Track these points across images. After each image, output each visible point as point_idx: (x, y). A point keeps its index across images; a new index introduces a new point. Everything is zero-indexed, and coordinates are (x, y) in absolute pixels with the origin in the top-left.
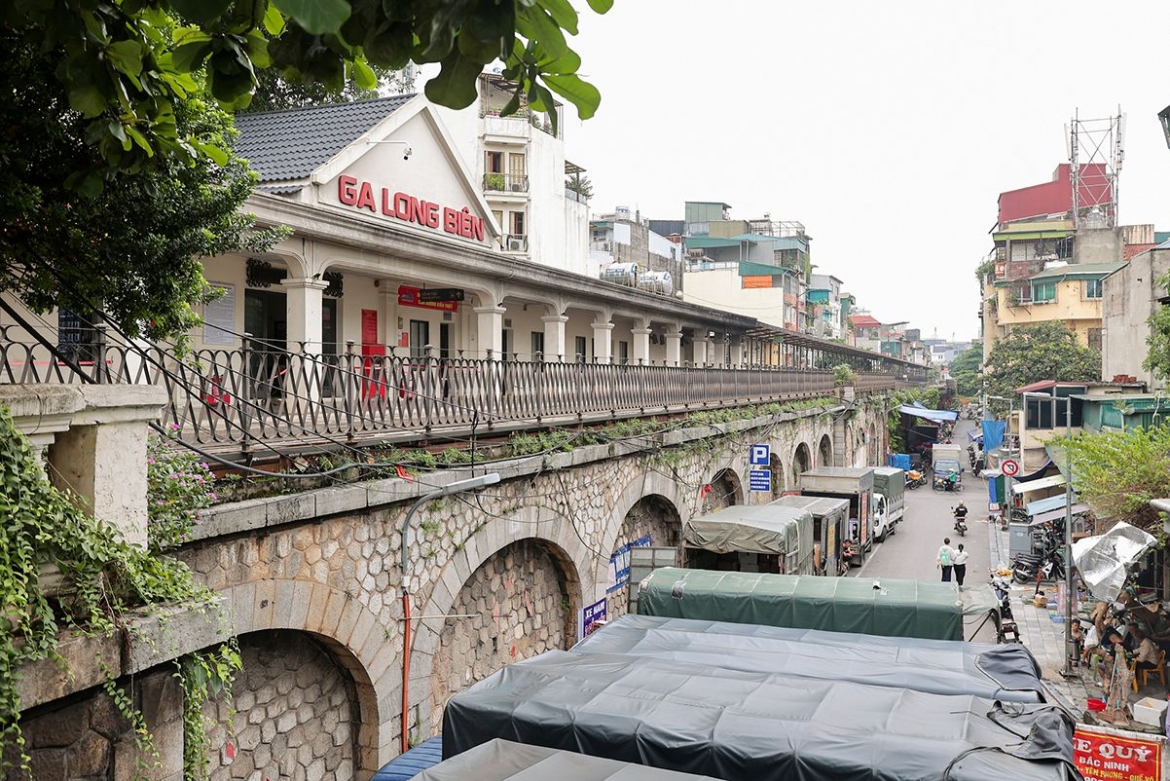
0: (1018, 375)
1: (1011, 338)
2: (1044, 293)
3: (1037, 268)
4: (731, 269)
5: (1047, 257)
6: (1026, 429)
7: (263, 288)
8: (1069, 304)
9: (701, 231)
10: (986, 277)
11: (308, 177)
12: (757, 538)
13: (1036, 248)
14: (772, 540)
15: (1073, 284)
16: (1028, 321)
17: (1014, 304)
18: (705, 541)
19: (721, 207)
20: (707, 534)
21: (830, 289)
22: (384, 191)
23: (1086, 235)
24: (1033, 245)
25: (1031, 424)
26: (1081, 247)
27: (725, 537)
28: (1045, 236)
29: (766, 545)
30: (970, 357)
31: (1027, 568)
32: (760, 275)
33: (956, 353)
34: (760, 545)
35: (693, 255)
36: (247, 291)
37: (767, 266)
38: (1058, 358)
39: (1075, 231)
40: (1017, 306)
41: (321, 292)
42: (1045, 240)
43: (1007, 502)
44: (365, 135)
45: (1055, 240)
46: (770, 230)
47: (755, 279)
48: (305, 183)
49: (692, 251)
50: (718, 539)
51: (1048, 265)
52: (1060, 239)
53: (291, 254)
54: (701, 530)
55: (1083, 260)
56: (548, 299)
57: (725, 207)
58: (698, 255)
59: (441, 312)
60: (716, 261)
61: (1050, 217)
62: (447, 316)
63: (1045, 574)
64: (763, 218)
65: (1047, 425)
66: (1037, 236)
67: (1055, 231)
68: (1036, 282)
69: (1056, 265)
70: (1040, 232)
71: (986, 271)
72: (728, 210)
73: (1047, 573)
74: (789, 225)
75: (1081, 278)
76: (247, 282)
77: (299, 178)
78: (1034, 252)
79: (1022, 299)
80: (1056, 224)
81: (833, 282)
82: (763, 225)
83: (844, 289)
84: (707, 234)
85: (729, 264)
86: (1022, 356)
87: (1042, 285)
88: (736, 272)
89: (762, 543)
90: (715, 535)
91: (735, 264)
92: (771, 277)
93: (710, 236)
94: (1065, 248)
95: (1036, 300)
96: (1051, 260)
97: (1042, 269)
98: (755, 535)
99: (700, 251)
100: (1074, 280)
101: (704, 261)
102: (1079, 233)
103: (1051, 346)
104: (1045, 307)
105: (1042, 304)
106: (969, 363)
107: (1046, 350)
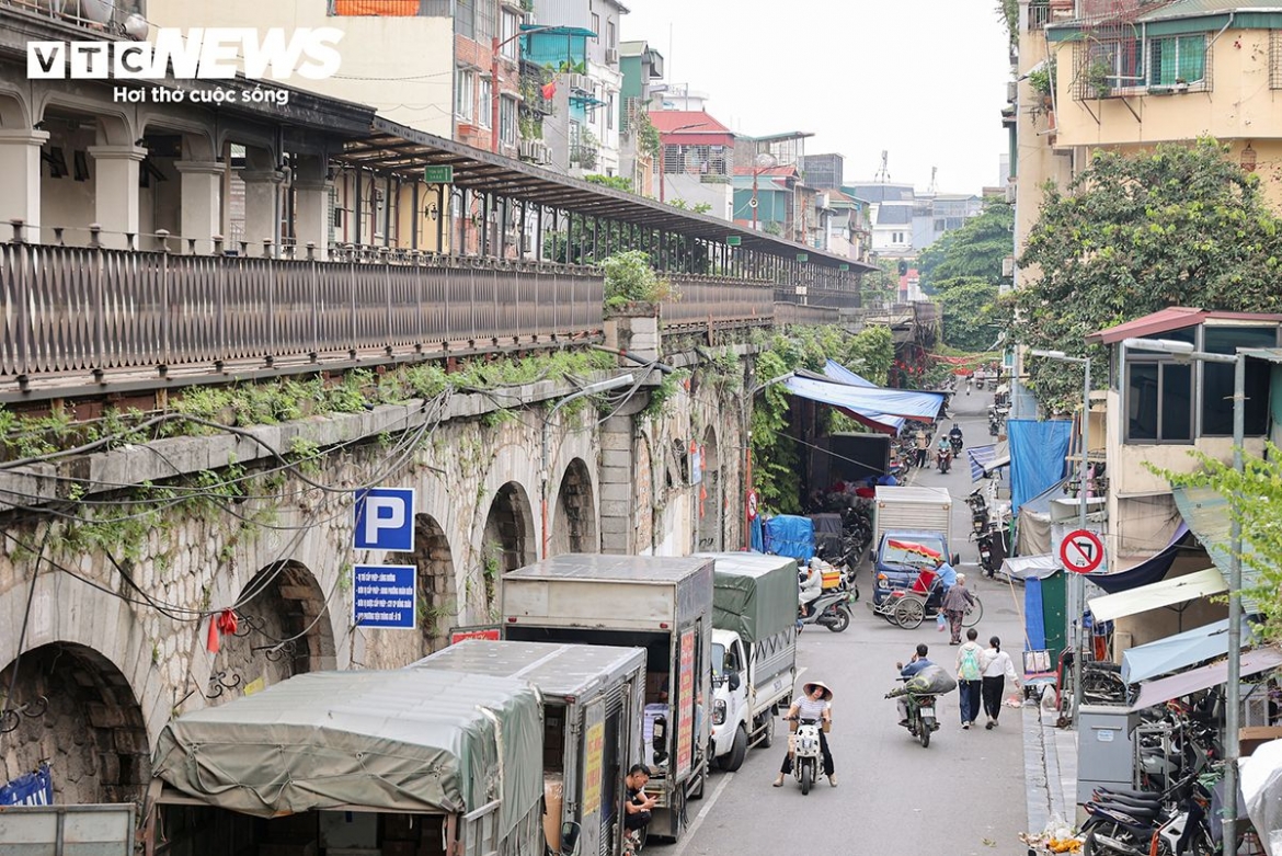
0: (1105, 290)
1: (1089, 185)
6: (1126, 442)
8: (1241, 95)
12: (380, 769)
14: (422, 774)
15: (1251, 41)
16: (1136, 138)
17: (1099, 90)
20: (228, 760)
21: (591, 26)
25: (1140, 429)
27: (280, 766)
29: (406, 788)
30: (979, 238)
31: (1122, 828)
34: (387, 788)
38: (1209, 244)
40: (1105, 96)
43: (1072, 645)
50: (261, 774)
54: (207, 749)
65: (1178, 432)
75: (1272, 22)
79: (1120, 78)
86: (1118, 239)
89: (392, 782)
90: (250, 763)
95: (1156, 79)
98: (371, 759)
103: (1192, 210)
104: (1177, 101)
105: (1169, 92)
106: (974, 255)
107: (1181, 222)
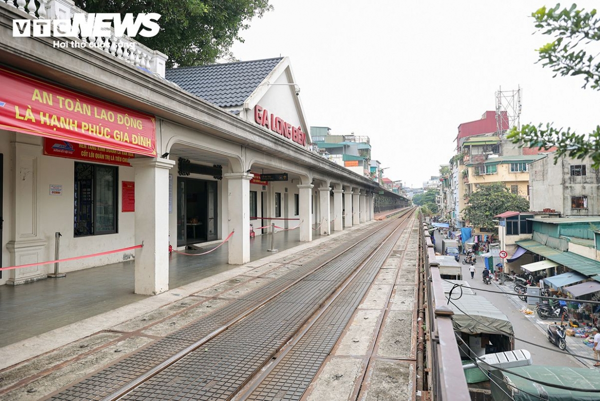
0: (485, 207)
1: (479, 190)
2: (491, 169)
3: (484, 158)
4: (339, 158)
5: (488, 153)
6: (506, 235)
7: (186, 176)
8: (503, 174)
9: (318, 140)
10: (459, 162)
11: (242, 105)
12: (495, 325)
13: (483, 148)
14: (504, 326)
15: (505, 165)
16: (484, 182)
17: (477, 174)
18: (461, 327)
19: (327, 129)
20: (461, 322)
21: (376, 166)
22: (272, 115)
23: (506, 143)
24: (482, 148)
25: (509, 232)
26: (504, 148)
27: (473, 323)
28: (487, 143)
29: (501, 329)
30: (427, 195)
31: (546, 311)
32: (352, 161)
33: (414, 193)
34: (497, 329)
35: (321, 151)
36: (178, 177)
37: (356, 157)
38: (504, 200)
39: (501, 141)
40: (478, 175)
41: (249, 181)
42: (487, 145)
43: (494, 269)
44: (265, 80)
45: (492, 145)
46: (355, 140)
47: (350, 162)
48: (241, 109)
49: (321, 149)
51: (490, 157)
52: (494, 144)
53: (236, 157)
54: (457, 320)
55: (505, 154)
56: (326, 179)
57: (329, 129)
58: (323, 151)
59: (261, 186)
60: (331, 154)
61: (487, 134)
62: (264, 188)
63: (556, 314)
64: (351, 134)
65: (516, 233)
66: (484, 143)
67: (492, 141)
68: (487, 165)
69: (493, 157)
70: (485, 141)
71: (459, 159)
72: (330, 130)
73: (558, 314)
74: (363, 138)
75: (509, 162)
76: (179, 172)
77: (237, 106)
78: (482, 150)
79: (480, 172)
80: (489, 138)
81: (377, 163)
82: (351, 137)
83: (381, 167)
84: (324, 141)
85: (338, 156)
86: (486, 199)
87: (490, 166)
88: (341, 159)
89: (498, 327)
91: (341, 156)
92: (357, 162)
93: (325, 142)
94: (496, 148)
95: (487, 172)
96: (491, 154)
97: (487, 159)
98: (493, 323)
99: (324, 149)
100: (505, 163)
101: (326, 154)
102: (502, 142)
103: (499, 194)
104: (492, 176)
105: (490, 174)
106: (426, 198)
107: (498, 196)
